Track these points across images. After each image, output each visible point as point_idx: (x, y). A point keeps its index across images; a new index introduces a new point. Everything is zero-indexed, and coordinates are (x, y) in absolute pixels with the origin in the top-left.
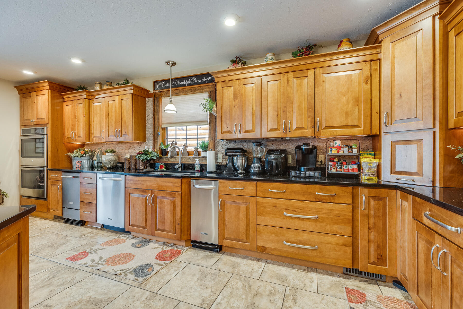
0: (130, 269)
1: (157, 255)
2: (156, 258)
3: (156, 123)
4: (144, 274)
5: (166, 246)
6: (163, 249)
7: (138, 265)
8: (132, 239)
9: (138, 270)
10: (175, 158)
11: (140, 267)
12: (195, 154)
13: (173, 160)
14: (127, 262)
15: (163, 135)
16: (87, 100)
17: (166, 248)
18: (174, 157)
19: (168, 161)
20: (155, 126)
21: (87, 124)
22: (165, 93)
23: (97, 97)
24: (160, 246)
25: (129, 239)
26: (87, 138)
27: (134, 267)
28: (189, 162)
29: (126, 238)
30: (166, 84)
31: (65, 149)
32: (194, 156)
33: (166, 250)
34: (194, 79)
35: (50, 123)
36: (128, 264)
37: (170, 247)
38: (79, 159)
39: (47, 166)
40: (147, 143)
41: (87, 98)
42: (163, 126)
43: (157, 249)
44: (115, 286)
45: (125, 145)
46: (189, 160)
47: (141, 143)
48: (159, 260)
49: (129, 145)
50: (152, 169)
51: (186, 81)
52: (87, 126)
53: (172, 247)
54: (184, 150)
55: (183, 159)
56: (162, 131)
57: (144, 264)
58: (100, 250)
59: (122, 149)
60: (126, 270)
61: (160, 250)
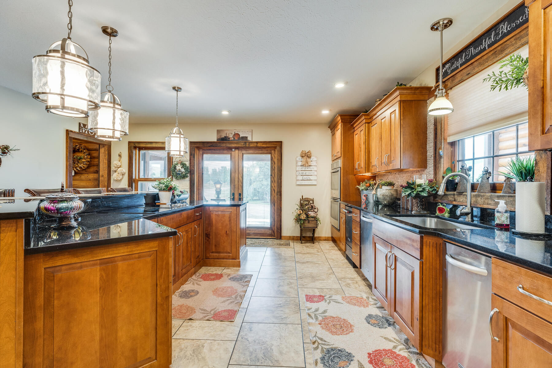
0: (328, 345)
1: (376, 351)
2: (368, 354)
3: (438, 136)
4: (330, 363)
5: (404, 347)
6: (395, 347)
7: (340, 346)
8: (378, 307)
9: (332, 353)
10: (465, 196)
11: (339, 350)
12: (504, 189)
13: (461, 200)
14: (337, 334)
15: (453, 155)
16: (367, 124)
17: (400, 350)
18: (464, 193)
19: (455, 201)
20: (437, 142)
21: (366, 152)
22: (450, 81)
23: (374, 117)
24: (397, 340)
25: (375, 306)
26: (366, 169)
27: (334, 346)
28: (490, 204)
29: (372, 303)
30: (453, 63)
31: (356, 181)
32: (503, 193)
33: (398, 353)
34: (502, 27)
35: (342, 155)
36: (336, 337)
37: (409, 352)
38: (365, 192)
39: (340, 198)
40: (427, 170)
41: (366, 122)
42: (450, 139)
43: (387, 342)
44: (297, 352)
45: (406, 175)
46: (490, 202)
47: (421, 170)
48: (369, 359)
49: (409, 174)
50: (425, 212)
51: (485, 41)
52: (366, 154)
53: (411, 355)
54: (482, 181)
55: (479, 199)
56: (450, 148)
57: (347, 351)
58: (335, 302)
59: (403, 181)
60: (323, 342)
61: (389, 346)
